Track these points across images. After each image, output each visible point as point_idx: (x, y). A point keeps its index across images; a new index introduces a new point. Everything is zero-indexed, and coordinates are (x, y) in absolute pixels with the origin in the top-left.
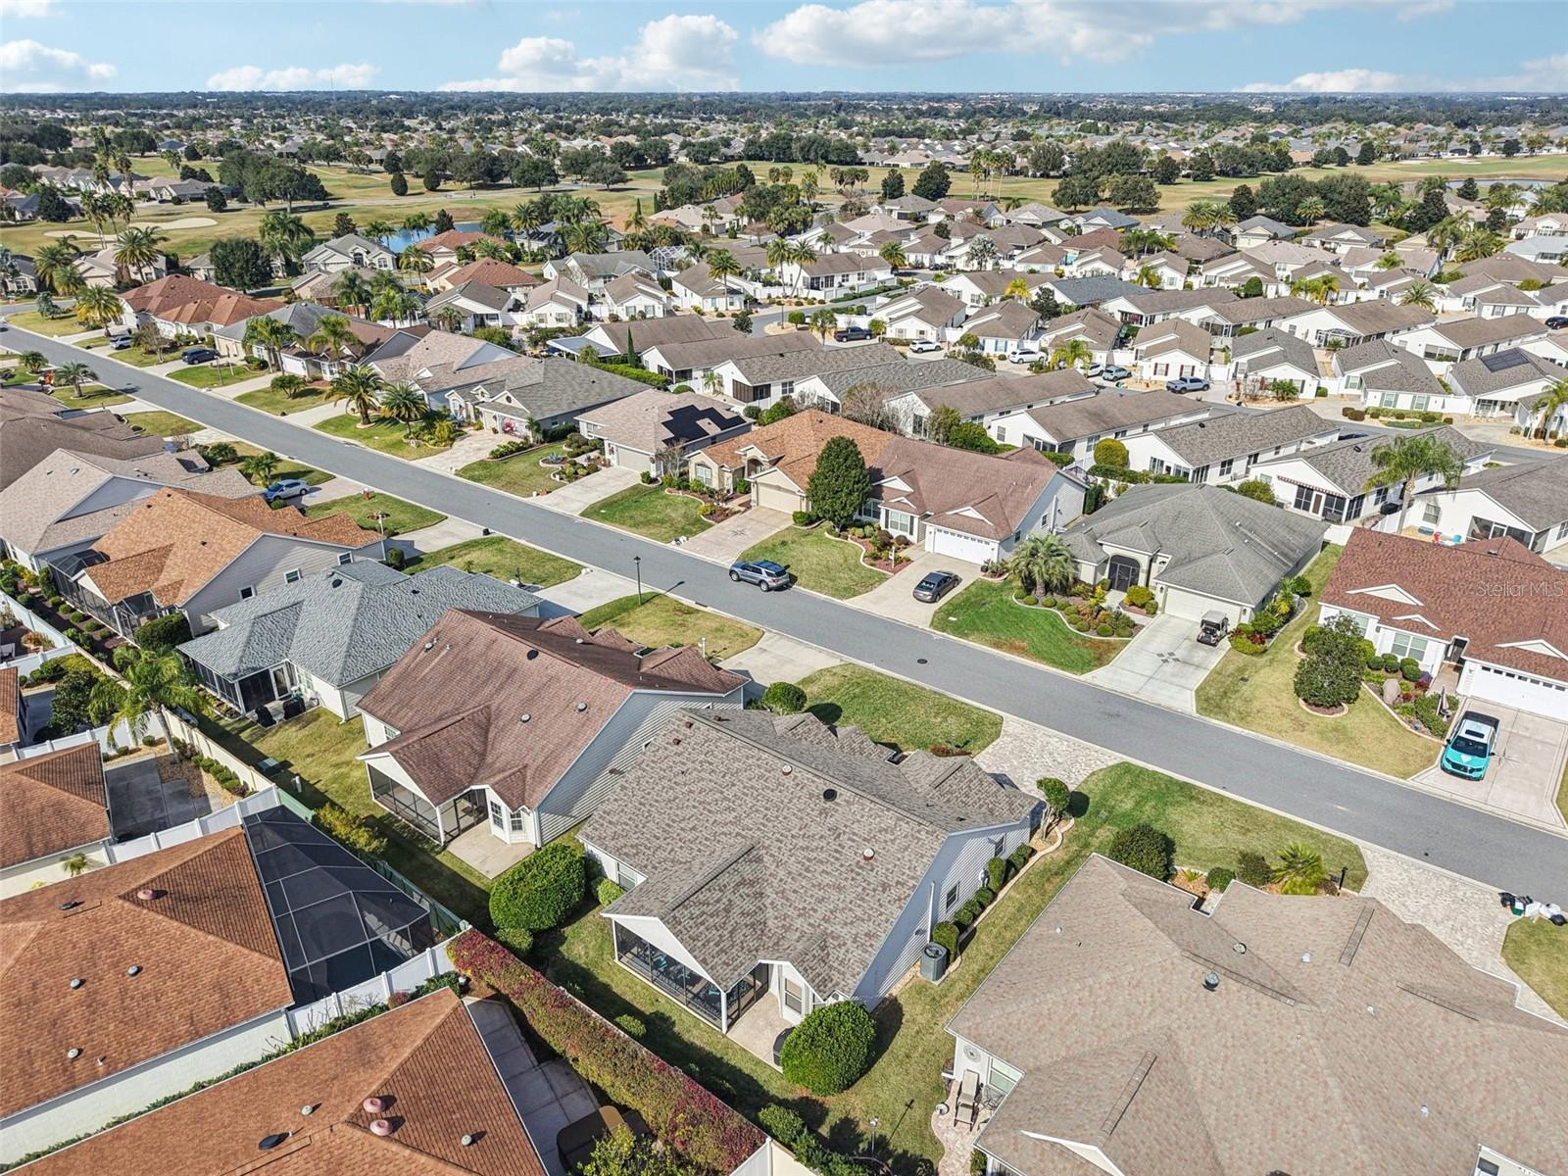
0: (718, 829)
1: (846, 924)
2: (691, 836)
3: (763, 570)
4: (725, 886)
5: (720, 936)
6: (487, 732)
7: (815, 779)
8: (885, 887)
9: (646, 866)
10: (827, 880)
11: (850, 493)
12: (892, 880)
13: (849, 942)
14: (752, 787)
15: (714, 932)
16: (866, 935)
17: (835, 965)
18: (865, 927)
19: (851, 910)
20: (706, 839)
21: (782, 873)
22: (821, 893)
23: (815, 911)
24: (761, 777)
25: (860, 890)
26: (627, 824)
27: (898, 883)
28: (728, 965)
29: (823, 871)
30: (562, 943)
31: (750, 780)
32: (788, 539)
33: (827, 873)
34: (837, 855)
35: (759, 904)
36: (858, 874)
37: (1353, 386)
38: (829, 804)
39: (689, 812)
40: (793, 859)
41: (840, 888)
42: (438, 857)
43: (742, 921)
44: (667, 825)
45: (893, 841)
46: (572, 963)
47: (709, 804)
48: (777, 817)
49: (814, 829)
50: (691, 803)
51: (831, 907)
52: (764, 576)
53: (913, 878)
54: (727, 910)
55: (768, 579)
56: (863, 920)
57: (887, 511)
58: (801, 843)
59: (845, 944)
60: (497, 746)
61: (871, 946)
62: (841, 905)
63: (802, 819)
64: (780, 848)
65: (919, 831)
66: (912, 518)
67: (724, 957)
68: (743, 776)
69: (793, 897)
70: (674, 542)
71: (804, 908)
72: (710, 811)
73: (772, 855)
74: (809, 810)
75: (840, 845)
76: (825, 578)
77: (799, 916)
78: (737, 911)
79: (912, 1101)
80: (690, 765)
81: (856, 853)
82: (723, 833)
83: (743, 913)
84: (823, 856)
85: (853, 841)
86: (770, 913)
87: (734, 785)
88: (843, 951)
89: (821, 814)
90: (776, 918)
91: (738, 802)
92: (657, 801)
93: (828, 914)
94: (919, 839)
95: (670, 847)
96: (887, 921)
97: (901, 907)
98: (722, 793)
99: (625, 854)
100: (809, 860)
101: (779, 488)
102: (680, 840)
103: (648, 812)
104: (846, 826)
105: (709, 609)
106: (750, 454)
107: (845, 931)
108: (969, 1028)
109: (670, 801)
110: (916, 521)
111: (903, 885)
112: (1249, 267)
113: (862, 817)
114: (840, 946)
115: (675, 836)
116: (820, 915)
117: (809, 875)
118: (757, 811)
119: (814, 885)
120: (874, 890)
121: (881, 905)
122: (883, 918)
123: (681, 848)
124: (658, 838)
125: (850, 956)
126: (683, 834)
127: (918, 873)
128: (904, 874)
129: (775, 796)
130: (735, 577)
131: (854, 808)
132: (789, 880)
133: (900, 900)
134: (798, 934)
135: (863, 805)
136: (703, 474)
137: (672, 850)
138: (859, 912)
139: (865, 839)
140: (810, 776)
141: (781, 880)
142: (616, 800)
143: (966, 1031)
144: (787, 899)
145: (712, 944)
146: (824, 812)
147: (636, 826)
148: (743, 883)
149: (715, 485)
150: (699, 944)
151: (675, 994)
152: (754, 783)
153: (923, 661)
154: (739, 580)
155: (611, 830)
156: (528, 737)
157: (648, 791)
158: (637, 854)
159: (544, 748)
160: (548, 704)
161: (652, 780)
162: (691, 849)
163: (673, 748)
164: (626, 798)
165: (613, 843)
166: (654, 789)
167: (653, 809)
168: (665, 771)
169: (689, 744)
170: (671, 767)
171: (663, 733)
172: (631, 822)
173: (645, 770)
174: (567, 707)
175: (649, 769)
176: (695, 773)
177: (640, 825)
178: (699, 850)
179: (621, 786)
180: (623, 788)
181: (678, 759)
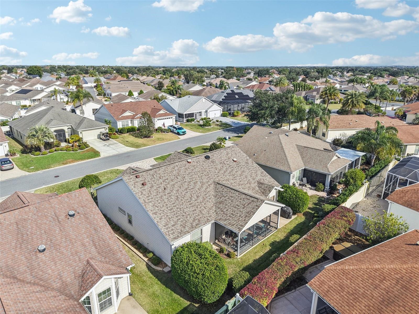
0: (203, 189)
1: (256, 176)
2: (201, 199)
7: (198, 158)
9: (208, 219)
10: (239, 172)
14: (189, 173)
20: (206, 195)
24: (186, 169)
25: (246, 168)
26: (179, 219)
27: (247, 160)
31: (185, 172)
33: (237, 171)
34: (232, 167)
36: (240, 166)
38: (210, 159)
39: (188, 195)
40: (227, 177)
41: (243, 171)
44: (190, 204)
45: (232, 155)
47: (189, 187)
48: (208, 173)
49: (219, 167)
50: (184, 193)
51: (249, 176)
56: (256, 172)
58: (222, 172)
62: (250, 174)
63: (212, 168)
64: (221, 177)
65: (231, 149)
68: (182, 172)
72: (193, 189)
73: (223, 180)
74: (210, 165)
75: (228, 165)
77: (250, 184)
80: (162, 186)
81: (233, 163)
82: (206, 189)
84: (230, 170)
85: (228, 161)
87: (184, 177)
88: (265, 180)
91: (194, 179)
92: (174, 204)
93: (252, 178)
94: (234, 150)
95: (203, 208)
96: (259, 168)
97: (255, 163)
98: (185, 182)
99: (197, 225)
100: (230, 173)
102: (201, 203)
103: (177, 208)
104: (221, 160)
107: (259, 177)
109: (177, 199)
113: (220, 156)
115: (197, 204)
116: (251, 180)
117: (235, 176)
118: (201, 176)
119: (240, 176)
120: (247, 165)
121: (253, 167)
123: (205, 204)
125: (267, 180)
126: (199, 201)
127: (245, 155)
128: (244, 158)
131: (215, 155)
134: (257, 187)
137: (205, 207)
138: (253, 172)
140: (195, 158)
142: (160, 219)
146: (213, 162)
147: (183, 216)
153: (57, 177)
155: (178, 227)
156: (62, 253)
157: (165, 205)
158: (199, 220)
159: (83, 245)
160: (43, 232)
161: (159, 201)
162: (208, 201)
163: (146, 187)
164: (162, 215)
165: (187, 228)
166: (165, 202)
167: (177, 206)
168: (157, 195)
169: (148, 181)
170: (157, 192)
171: (132, 187)
172: (179, 217)
173: (151, 202)
174: (59, 222)
175: (151, 200)
176: (168, 186)
177: (184, 214)
178: (210, 199)
179: (153, 214)
180: (155, 213)
181: (155, 188)
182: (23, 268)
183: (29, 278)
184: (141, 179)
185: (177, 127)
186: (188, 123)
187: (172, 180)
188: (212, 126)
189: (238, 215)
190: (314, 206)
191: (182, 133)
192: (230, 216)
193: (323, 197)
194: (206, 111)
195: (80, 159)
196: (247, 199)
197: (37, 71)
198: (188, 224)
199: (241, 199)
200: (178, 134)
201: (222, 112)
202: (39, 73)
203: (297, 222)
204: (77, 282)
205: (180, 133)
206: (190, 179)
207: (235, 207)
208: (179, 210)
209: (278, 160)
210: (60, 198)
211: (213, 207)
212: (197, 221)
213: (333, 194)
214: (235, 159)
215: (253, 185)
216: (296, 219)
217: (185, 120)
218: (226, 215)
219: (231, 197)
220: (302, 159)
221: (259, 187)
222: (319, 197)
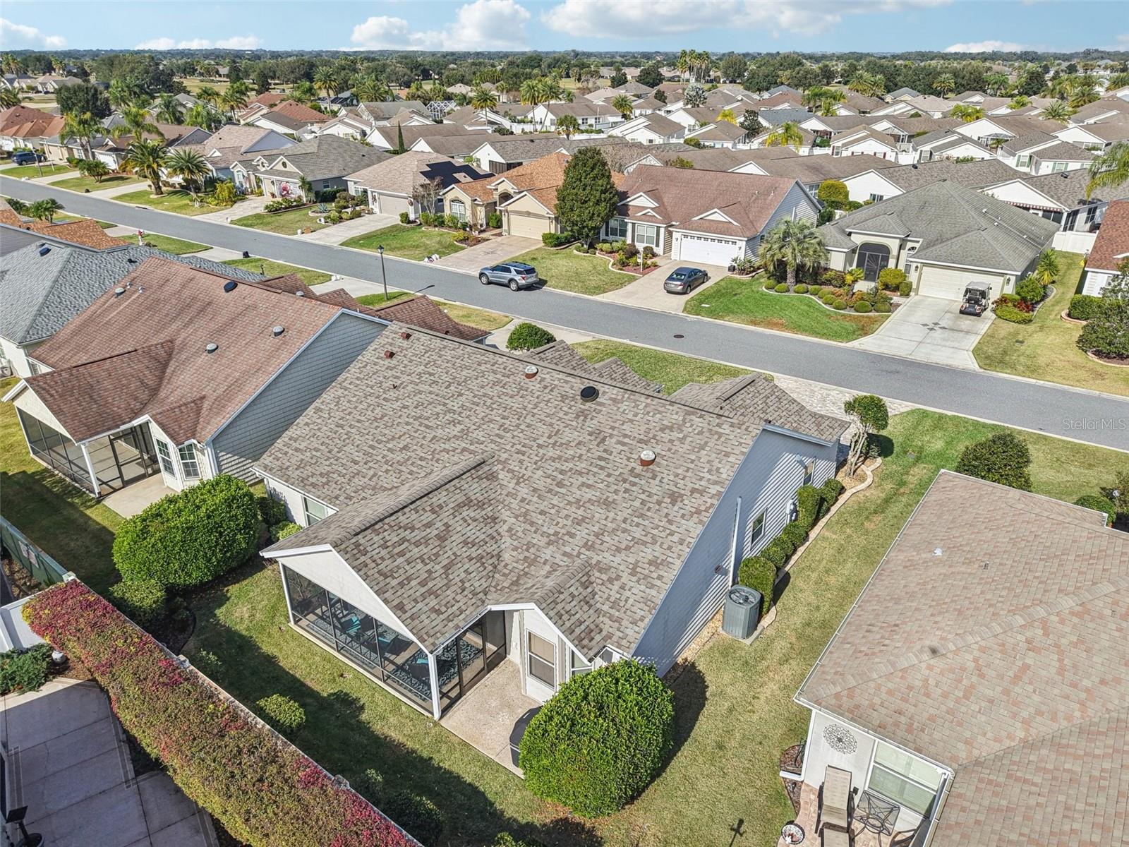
0: (438, 446)
1: (618, 550)
2: (399, 457)
3: (512, 269)
4: (440, 507)
5: (429, 572)
6: (165, 366)
7: (569, 379)
8: (675, 498)
9: (336, 498)
10: (589, 494)
11: (598, 203)
12: (685, 486)
13: (625, 575)
14: (485, 395)
15: (420, 566)
16: (650, 563)
17: (605, 608)
18: (648, 553)
19: (624, 531)
20: (421, 459)
21: (524, 491)
22: (581, 512)
23: (572, 535)
24: (496, 383)
25: (637, 504)
26: (318, 450)
27: (693, 491)
28: (438, 612)
29: (583, 484)
30: (220, 606)
31: (482, 387)
32: (539, 256)
33: (589, 486)
34: (602, 463)
35: (491, 531)
36: (634, 484)
37: (1023, 164)
38: (589, 404)
39: (398, 431)
40: (540, 473)
41: (607, 504)
42: (88, 512)
43: (465, 552)
44: (371, 446)
45: (682, 440)
46: (229, 630)
47: (427, 419)
48: (518, 426)
49: (568, 435)
50: (404, 420)
51: (596, 529)
52: (513, 275)
53: (716, 483)
54: (442, 538)
55: (518, 278)
56: (644, 543)
57: (634, 224)
58: (551, 453)
59: (618, 578)
60: (174, 379)
61: (660, 578)
62: (611, 526)
63: (551, 425)
64: (521, 462)
65: (719, 425)
66: (658, 228)
67: (433, 602)
69: (539, 519)
70: (426, 259)
71: (556, 534)
72: (427, 427)
73: (510, 471)
74: (561, 414)
75: (605, 451)
76: (576, 280)
77: (549, 543)
78: (457, 538)
79: (741, 822)
80: (405, 378)
81: (628, 459)
82: (444, 450)
83: (465, 543)
84: (581, 466)
85: (624, 444)
86: (507, 542)
87: (460, 395)
88: (616, 587)
89: (578, 417)
90: (515, 549)
91: (465, 413)
92: (358, 421)
93: (592, 538)
94: (720, 435)
95: (371, 473)
96: (681, 542)
97: (701, 522)
98: (445, 405)
99: (314, 485)
100: (562, 472)
101: (528, 214)
102: (386, 462)
103: (347, 434)
104: (613, 428)
105: (457, 303)
106: (501, 189)
107: (617, 559)
108: (837, 696)
109: (376, 419)
110: (662, 231)
111: (701, 493)
112: (909, 108)
113: (636, 415)
114: (611, 581)
115: (379, 458)
116: (580, 541)
117: (563, 491)
119: (569, 503)
120: (659, 503)
121: (670, 522)
122: (675, 538)
123: (387, 471)
124: (356, 463)
125: (628, 593)
126: (390, 456)
127: (724, 476)
128: (701, 479)
129: (515, 403)
130: (484, 280)
131: (623, 407)
132: (535, 499)
133: (698, 512)
134: (547, 568)
135: (635, 401)
136: (457, 209)
137: (374, 475)
138: (638, 533)
139: (640, 441)
140: (561, 376)
141: (523, 500)
142: (307, 424)
143: (833, 702)
144: (532, 524)
145: (413, 583)
146: (582, 414)
147: (330, 452)
148: (468, 503)
149: (469, 219)
150: (394, 582)
151: (368, 666)
152: (488, 390)
153: (679, 336)
154: (489, 283)
155: (296, 458)
157: (348, 411)
158: (328, 483)
161: (355, 399)
162: (400, 471)
163: (384, 362)
164: (320, 421)
165: (298, 472)
166: (356, 408)
167: (353, 430)
168: (372, 387)
169: (405, 356)
170: (381, 383)
171: (373, 349)
172: (324, 448)
173: (346, 390)
175: (352, 387)
176: (410, 387)
181: (390, 374)
187: (434, 383)
198: (309, 471)
206: (462, 406)
208: (345, 437)
211: (384, 489)
212: (325, 480)
214: (650, 455)
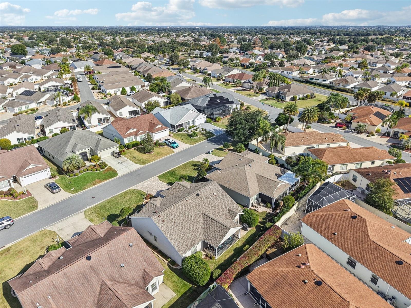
0: (196, 220)
2: (195, 227)
8: (223, 195)
9: (200, 240)
10: (217, 204)
13: (232, 205)
14: (188, 209)
16: (231, 202)
19: (225, 203)
20: (198, 223)
21: (213, 211)
23: (223, 208)
24: (186, 206)
25: (222, 199)
26: (184, 241)
27: (222, 193)
29: (215, 203)
33: (216, 203)
34: (213, 200)
36: (218, 198)
38: (200, 196)
40: (210, 208)
41: (220, 202)
44: (189, 231)
48: (198, 207)
49: (205, 201)
50: (185, 224)
58: (207, 205)
60: (128, 279)
61: (233, 202)
64: (207, 209)
68: (183, 210)
69: (219, 211)
71: (222, 210)
73: (208, 211)
74: (199, 201)
75: (210, 199)
77: (224, 211)
80: (173, 220)
81: (214, 197)
82: (198, 219)
85: (210, 196)
87: (185, 212)
91: (190, 213)
92: (181, 232)
94: (215, 186)
95: (196, 232)
98: (186, 216)
99: (194, 244)
100: (212, 205)
102: (196, 229)
103: (183, 235)
104: (206, 196)
107: (229, 205)
109: (182, 229)
113: (205, 192)
114: (232, 207)
115: (193, 230)
116: (225, 208)
117: (215, 206)
118: (195, 210)
119: (218, 207)
121: (226, 198)
122: (229, 198)
123: (198, 230)
124: (193, 234)
125: (235, 206)
126: (194, 228)
129: (192, 205)
131: (203, 192)
133: (226, 194)
137: (197, 232)
138: (226, 201)
140: (191, 197)
142: (175, 243)
146: (201, 198)
147: (186, 239)
153: (94, 198)
155: (184, 246)
156: (132, 267)
157: (176, 233)
158: (195, 241)
159: (140, 262)
160: (120, 256)
161: (173, 231)
162: (199, 227)
163: (165, 222)
164: (175, 240)
165: (189, 246)
166: (176, 232)
167: (183, 233)
168: (171, 227)
169: (166, 219)
170: (171, 225)
171: (158, 224)
172: (184, 240)
173: (168, 232)
174: (126, 250)
175: (168, 231)
176: (177, 220)
177: (186, 238)
178: (200, 226)
179: (170, 240)
180: (172, 239)
181: (169, 223)
182: (117, 276)
183: (121, 280)
184: (161, 218)
185: (171, 142)
186: (179, 132)
187: (178, 216)
188: (199, 136)
189: (216, 237)
190: (263, 220)
191: (176, 147)
192: (211, 237)
193: (269, 213)
194: (193, 120)
195: (104, 179)
196: (221, 227)
197: (22, 49)
198: (189, 244)
199: (218, 227)
200: (173, 147)
201: (206, 119)
202: (24, 51)
203: (251, 233)
204: (142, 281)
205: (174, 147)
206: (188, 213)
207: (214, 232)
208: (184, 235)
209: (243, 187)
210: (123, 236)
211: (202, 231)
212: (194, 241)
213: (276, 210)
214: (215, 194)
215: (225, 212)
216: (250, 230)
217: (176, 130)
218: (210, 236)
219: (212, 225)
220: (259, 186)
221: (229, 213)
222: (267, 213)
